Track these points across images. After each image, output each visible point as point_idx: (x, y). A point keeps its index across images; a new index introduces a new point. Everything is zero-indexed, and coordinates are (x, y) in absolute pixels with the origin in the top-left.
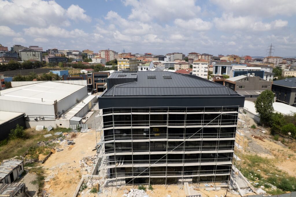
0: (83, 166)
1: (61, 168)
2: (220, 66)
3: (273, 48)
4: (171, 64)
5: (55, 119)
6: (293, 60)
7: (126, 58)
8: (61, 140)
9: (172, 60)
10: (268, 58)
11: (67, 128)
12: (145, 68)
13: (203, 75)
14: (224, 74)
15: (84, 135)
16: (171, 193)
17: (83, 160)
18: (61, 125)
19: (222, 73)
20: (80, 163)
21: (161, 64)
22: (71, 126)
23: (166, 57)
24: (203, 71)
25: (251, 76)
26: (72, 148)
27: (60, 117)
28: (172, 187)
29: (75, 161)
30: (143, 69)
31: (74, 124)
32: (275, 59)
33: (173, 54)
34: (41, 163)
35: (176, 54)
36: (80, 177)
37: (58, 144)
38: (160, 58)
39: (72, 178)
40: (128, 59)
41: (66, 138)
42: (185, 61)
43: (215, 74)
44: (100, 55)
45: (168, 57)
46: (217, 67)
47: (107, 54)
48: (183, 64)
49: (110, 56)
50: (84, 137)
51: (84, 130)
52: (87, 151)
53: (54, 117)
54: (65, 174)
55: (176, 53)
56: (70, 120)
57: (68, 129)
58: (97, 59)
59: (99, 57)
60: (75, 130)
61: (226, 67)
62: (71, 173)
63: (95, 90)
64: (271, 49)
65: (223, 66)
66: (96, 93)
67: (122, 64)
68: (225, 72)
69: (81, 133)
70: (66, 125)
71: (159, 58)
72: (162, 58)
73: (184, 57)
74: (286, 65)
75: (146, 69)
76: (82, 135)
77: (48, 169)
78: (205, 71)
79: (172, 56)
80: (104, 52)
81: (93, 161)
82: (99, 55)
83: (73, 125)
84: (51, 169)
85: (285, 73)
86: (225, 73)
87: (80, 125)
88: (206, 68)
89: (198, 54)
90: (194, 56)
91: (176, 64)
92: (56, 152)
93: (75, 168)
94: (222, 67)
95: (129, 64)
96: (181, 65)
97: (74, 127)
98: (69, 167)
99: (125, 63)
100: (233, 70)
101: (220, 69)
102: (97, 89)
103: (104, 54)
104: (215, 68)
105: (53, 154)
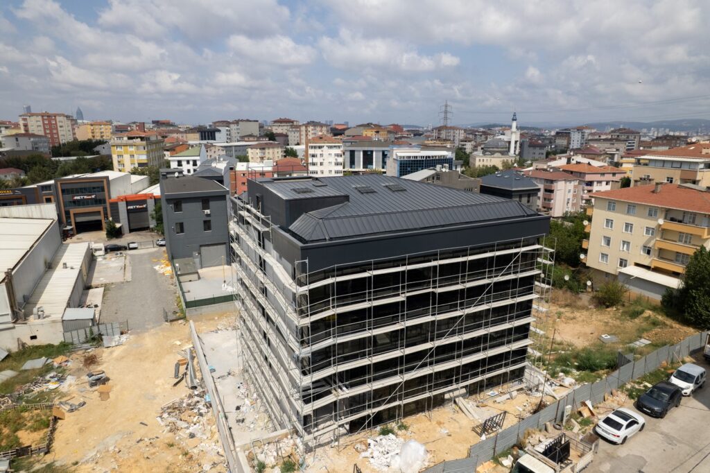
0: (174, 429)
1: (117, 450)
2: (359, 151)
3: (449, 109)
4: (238, 148)
5: (11, 325)
6: (477, 133)
7: (137, 138)
8: (61, 380)
9: (234, 139)
10: (439, 131)
11: (56, 343)
12: (188, 162)
13: (333, 172)
14: (369, 166)
15: (118, 352)
16: (445, 425)
17: (165, 415)
18: (34, 337)
19: (365, 166)
20: (163, 424)
21: (217, 148)
22: (68, 334)
23: (219, 131)
24: (333, 164)
25: (444, 170)
26: (108, 393)
27: (26, 316)
28: (437, 413)
29: (145, 422)
30: (184, 163)
31: (77, 329)
32: (452, 131)
33: (237, 122)
34: (42, 454)
35: (244, 122)
36: (188, 456)
37: (55, 391)
38: (205, 132)
39: (167, 464)
40: (142, 139)
41: (68, 372)
42: (267, 139)
43: (351, 167)
44: (26, 126)
45: (224, 129)
46: (352, 153)
47: (50, 124)
48: (269, 148)
49: (59, 129)
50: (123, 358)
51: (111, 340)
52: (158, 390)
53: (9, 318)
54: (143, 462)
55: (242, 121)
56: (63, 321)
57: (58, 347)
58: (19, 139)
59: (22, 131)
60: (84, 343)
61: (372, 152)
62: (154, 453)
63: (69, 228)
64: (446, 112)
65: (366, 149)
66: (72, 235)
67: (126, 153)
68: (371, 163)
69: (105, 350)
70: (50, 335)
71: (202, 132)
72: (208, 133)
73: (262, 129)
74: (473, 142)
75: (191, 163)
76: (111, 353)
77: (77, 463)
78: (337, 164)
79: (233, 127)
80: (40, 118)
81: (195, 411)
82: (22, 127)
83: (74, 333)
84: (87, 462)
85: (477, 159)
86: (371, 166)
87: (95, 329)
88: (338, 155)
89: (295, 123)
90: (286, 128)
91: (252, 148)
92: (67, 415)
93: (157, 438)
94: (365, 152)
95: (144, 152)
96: (264, 149)
97: (79, 336)
98: (138, 442)
99: (133, 149)
100: (394, 159)
101: (360, 157)
102: (73, 226)
103: (41, 123)
104: (348, 154)
105: (60, 421)
